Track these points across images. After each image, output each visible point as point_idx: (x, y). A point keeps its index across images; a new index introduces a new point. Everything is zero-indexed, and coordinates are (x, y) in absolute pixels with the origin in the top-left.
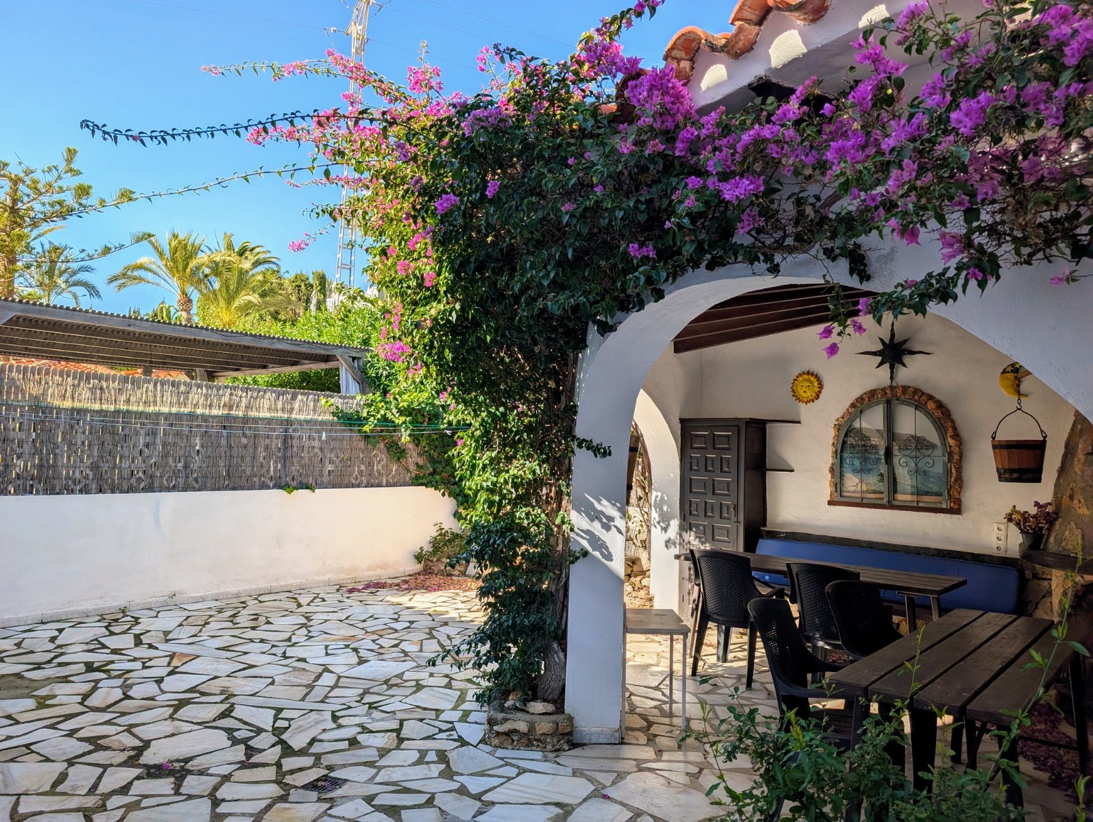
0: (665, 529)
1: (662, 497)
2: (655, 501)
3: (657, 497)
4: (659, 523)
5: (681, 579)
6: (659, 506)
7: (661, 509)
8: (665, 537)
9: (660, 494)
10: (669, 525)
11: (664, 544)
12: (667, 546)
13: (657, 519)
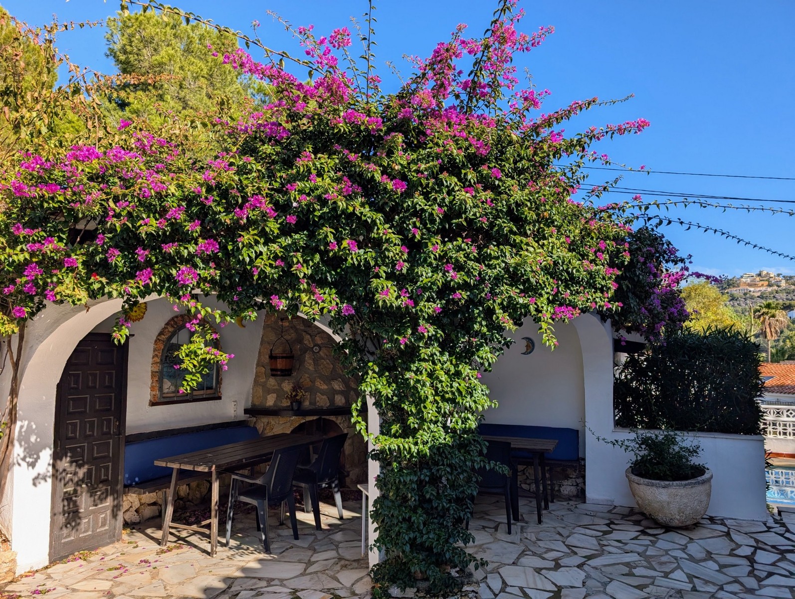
0: (33, 465)
1: (29, 426)
2: (20, 432)
3: (22, 427)
4: (24, 459)
5: (53, 515)
6: (24, 438)
7: (27, 441)
8: (33, 473)
9: (26, 423)
10: (38, 457)
11: (31, 482)
12: (34, 484)
13: (22, 455)
